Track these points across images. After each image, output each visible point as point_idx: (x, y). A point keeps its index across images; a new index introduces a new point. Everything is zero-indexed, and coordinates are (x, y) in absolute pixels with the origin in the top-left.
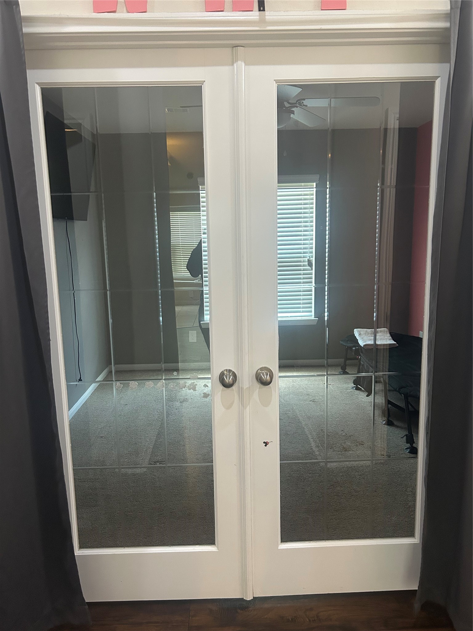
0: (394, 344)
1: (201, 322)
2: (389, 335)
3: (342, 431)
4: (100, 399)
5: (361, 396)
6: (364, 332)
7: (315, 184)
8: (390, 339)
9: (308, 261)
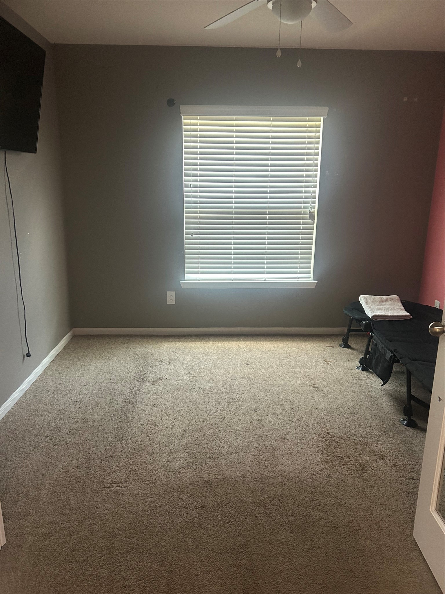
0: (408, 316)
1: (181, 282)
2: (400, 304)
3: (355, 434)
4: (55, 376)
5: (370, 381)
6: (372, 300)
7: (322, 119)
8: (401, 310)
9: (309, 213)
